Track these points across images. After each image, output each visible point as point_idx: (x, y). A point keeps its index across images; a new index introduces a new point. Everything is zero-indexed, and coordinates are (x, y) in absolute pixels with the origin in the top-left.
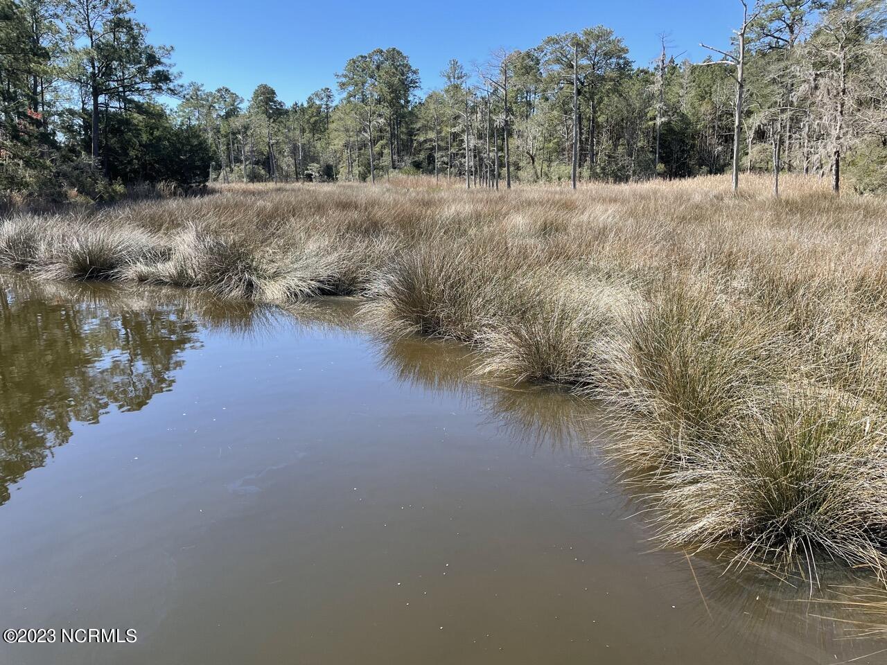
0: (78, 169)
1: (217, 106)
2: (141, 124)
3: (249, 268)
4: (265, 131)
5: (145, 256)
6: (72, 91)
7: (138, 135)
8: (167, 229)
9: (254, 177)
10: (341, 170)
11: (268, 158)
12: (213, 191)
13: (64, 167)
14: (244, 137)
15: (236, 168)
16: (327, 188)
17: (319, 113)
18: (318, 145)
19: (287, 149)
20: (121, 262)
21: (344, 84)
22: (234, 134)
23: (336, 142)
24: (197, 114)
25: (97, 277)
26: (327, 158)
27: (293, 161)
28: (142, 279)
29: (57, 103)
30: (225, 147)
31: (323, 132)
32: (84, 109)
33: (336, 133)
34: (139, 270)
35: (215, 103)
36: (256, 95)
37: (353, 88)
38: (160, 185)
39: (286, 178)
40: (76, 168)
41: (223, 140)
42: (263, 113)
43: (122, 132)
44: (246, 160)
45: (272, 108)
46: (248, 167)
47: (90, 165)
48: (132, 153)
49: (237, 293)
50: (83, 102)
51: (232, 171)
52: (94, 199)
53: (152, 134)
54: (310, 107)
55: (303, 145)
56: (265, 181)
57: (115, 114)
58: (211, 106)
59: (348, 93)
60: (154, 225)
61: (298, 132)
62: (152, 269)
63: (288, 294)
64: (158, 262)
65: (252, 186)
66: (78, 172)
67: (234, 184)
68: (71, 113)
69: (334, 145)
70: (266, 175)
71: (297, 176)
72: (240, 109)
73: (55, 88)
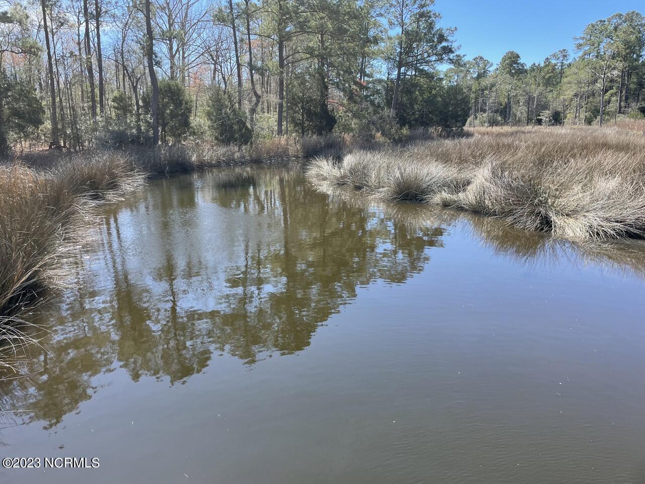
0: (381, 119)
1: (472, 71)
2: (425, 86)
5: (448, 187)
6: (381, 67)
7: (421, 94)
9: (493, 123)
10: (568, 115)
11: (506, 107)
12: (469, 135)
13: (375, 118)
14: (489, 92)
15: (480, 116)
16: (558, 130)
17: (554, 69)
18: (550, 96)
19: (522, 100)
20: (429, 190)
21: (581, 45)
22: (483, 90)
23: (567, 93)
24: (456, 78)
26: (556, 106)
27: (527, 109)
28: (446, 205)
29: (373, 75)
31: (555, 85)
32: (388, 78)
33: (568, 85)
34: (443, 197)
35: (471, 68)
36: (504, 60)
37: (589, 48)
38: (431, 130)
39: (518, 122)
42: (507, 73)
43: (411, 92)
44: (489, 109)
45: (514, 69)
46: (489, 115)
47: (389, 116)
48: (416, 107)
50: (389, 73)
51: (476, 118)
52: (390, 140)
53: (430, 93)
54: (547, 66)
55: (538, 96)
56: (501, 125)
57: (409, 80)
58: (468, 71)
59: (584, 52)
61: (533, 86)
62: (454, 197)
63: (591, 233)
64: (459, 191)
65: (491, 129)
66: (381, 121)
67: (479, 128)
68: (380, 81)
69: (565, 95)
70: (502, 120)
71: (528, 121)
72: (489, 71)
73: (372, 65)
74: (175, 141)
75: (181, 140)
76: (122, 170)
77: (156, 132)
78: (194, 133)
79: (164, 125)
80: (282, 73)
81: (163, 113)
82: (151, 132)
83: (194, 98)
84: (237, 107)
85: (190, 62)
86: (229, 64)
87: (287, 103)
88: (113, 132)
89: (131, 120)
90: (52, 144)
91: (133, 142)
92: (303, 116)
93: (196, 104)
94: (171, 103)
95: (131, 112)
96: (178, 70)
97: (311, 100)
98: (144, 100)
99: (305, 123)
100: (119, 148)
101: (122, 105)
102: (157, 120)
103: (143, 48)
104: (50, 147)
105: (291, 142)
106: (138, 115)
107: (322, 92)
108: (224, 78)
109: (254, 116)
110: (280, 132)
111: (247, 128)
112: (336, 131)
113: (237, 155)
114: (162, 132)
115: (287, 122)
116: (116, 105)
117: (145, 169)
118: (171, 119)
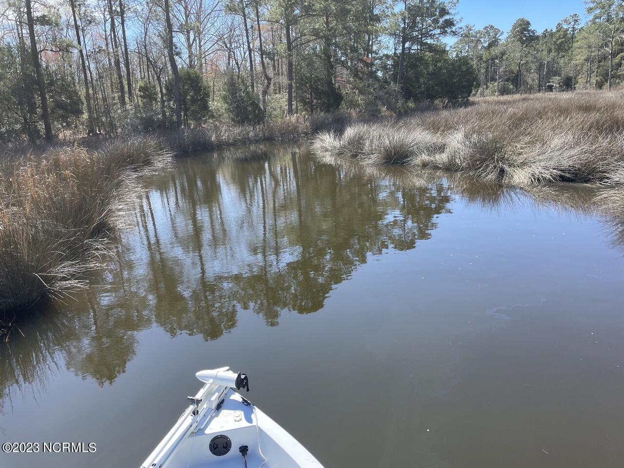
1: (482, 40)
2: (430, 59)
3: (502, 159)
4: (518, 55)
5: (428, 150)
6: (389, 42)
7: (427, 67)
8: (443, 131)
9: (504, 91)
10: (580, 80)
11: (517, 76)
12: (473, 103)
13: (381, 93)
14: (500, 61)
15: (491, 85)
16: (566, 96)
17: (565, 35)
18: (562, 61)
19: (533, 67)
20: (412, 153)
21: (591, 9)
22: (493, 59)
23: (578, 57)
24: (467, 48)
25: (397, 163)
26: (568, 71)
27: (538, 76)
28: (425, 165)
29: (380, 51)
30: (485, 70)
31: (567, 50)
32: (395, 53)
33: (579, 50)
34: (423, 158)
35: (482, 38)
36: (514, 27)
37: (599, 11)
38: (437, 102)
39: (530, 90)
40: (387, 93)
41: (484, 65)
42: (518, 41)
43: (416, 66)
44: (499, 78)
45: (525, 36)
46: (500, 84)
47: (395, 90)
48: (421, 80)
49: (492, 176)
50: (395, 48)
51: (487, 87)
52: (395, 113)
53: (436, 66)
54: (558, 31)
55: (548, 62)
56: (512, 94)
57: (414, 54)
58: (478, 40)
59: (595, 16)
60: (434, 128)
61: (545, 53)
62: (432, 158)
63: (533, 179)
64: (436, 153)
65: (502, 98)
66: (387, 95)
67: (487, 98)
68: (387, 57)
69: (576, 60)
70: (513, 89)
71: (539, 88)
72: (500, 40)
73: (380, 41)
74: (196, 125)
75: (201, 123)
76: (153, 150)
77: (179, 116)
78: (213, 116)
79: (186, 111)
80: (290, 55)
81: (185, 98)
82: (175, 118)
83: (211, 84)
84: (251, 90)
85: (206, 50)
86: (242, 49)
87: (296, 83)
88: (142, 118)
89: (157, 106)
90: (90, 132)
91: (159, 126)
92: (311, 94)
93: (214, 89)
94: (191, 90)
95: (156, 99)
96: (196, 58)
97: (318, 79)
98: (167, 88)
99: (313, 102)
100: (148, 131)
101: (148, 93)
102: (179, 105)
103: (164, 41)
104: (89, 134)
105: (301, 120)
106: (163, 102)
107: (328, 71)
108: (237, 64)
109: (266, 98)
110: (290, 111)
111: (260, 109)
112: (344, 108)
113: (251, 134)
114: (184, 117)
115: (297, 101)
116: (142, 94)
117: (172, 149)
118: (192, 105)
